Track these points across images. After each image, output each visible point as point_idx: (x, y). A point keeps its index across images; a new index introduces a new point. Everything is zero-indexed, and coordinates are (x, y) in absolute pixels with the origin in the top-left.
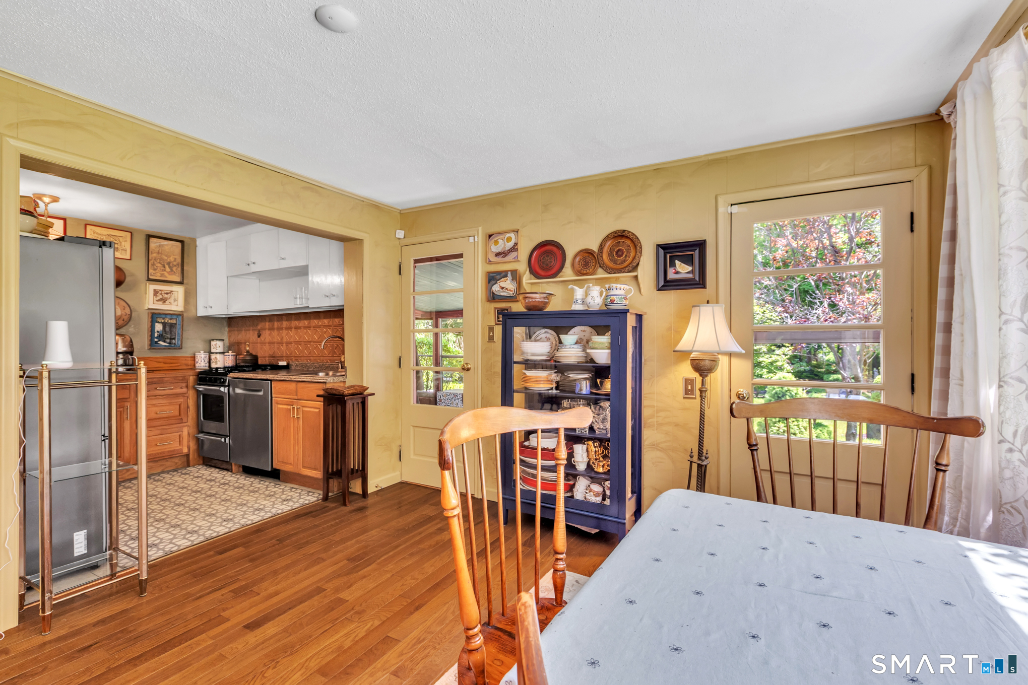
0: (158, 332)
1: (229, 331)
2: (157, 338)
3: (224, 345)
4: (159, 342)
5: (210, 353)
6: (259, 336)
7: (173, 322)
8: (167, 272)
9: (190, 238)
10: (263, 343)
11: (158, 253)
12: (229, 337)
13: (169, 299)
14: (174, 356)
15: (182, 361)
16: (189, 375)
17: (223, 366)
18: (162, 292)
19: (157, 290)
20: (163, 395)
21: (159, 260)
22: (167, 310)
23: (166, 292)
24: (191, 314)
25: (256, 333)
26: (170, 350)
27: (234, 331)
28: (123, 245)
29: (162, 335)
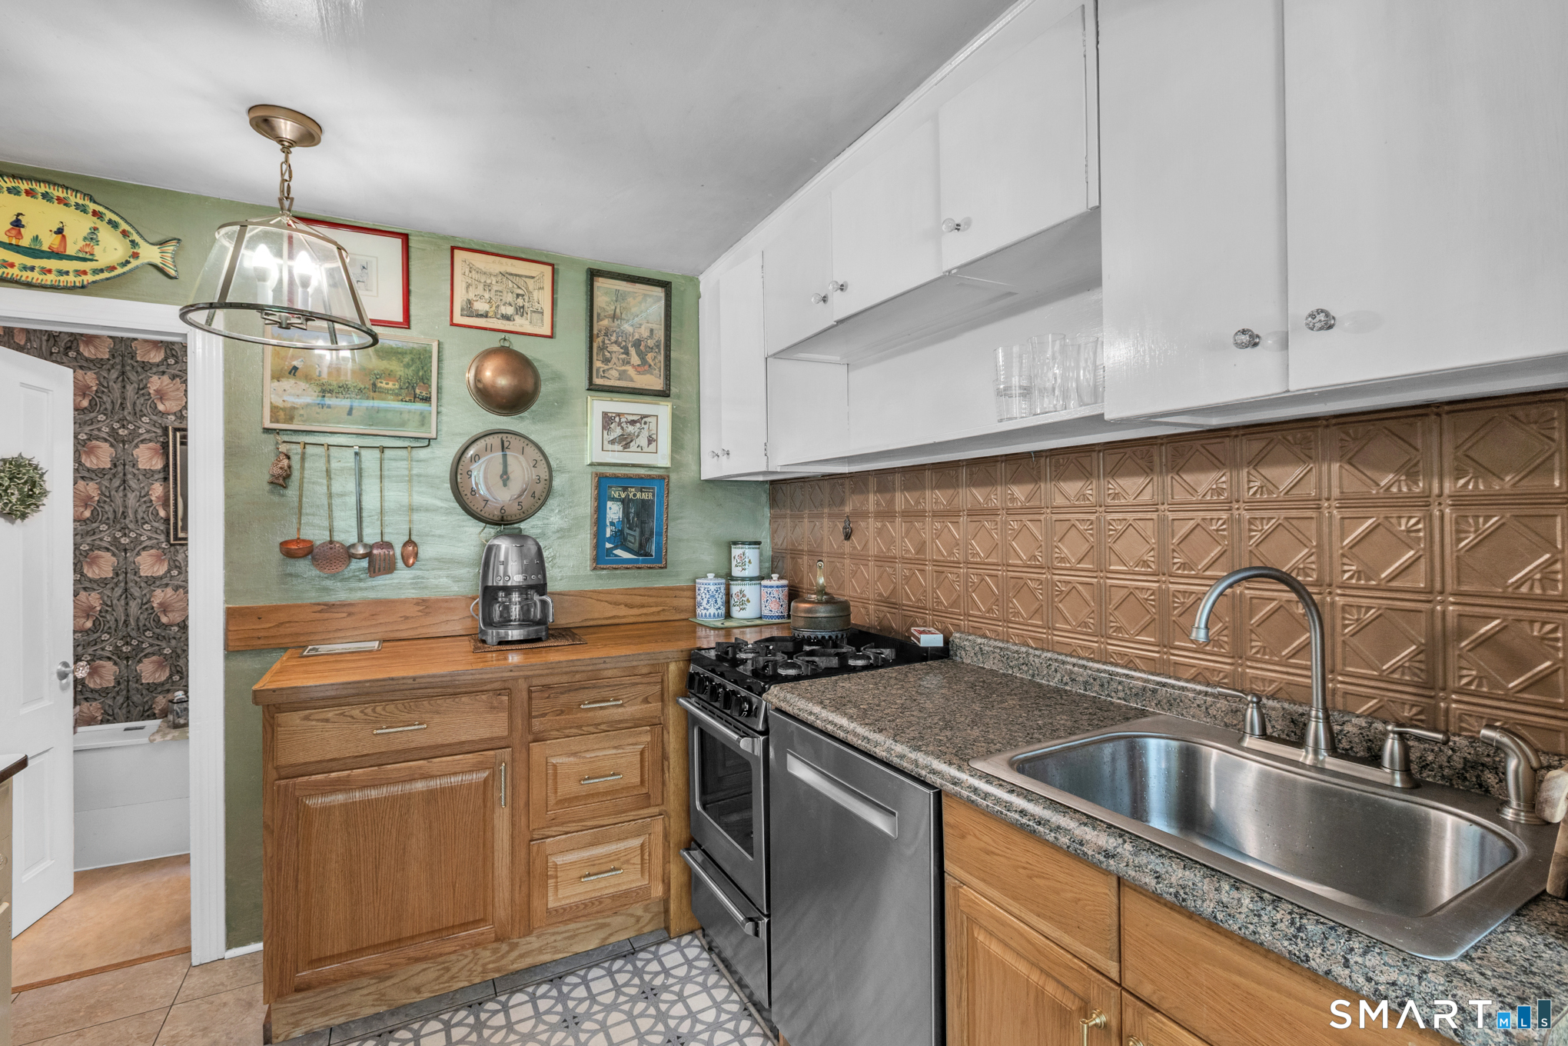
0: (612, 524)
1: (774, 518)
2: (609, 540)
3: (761, 554)
5: (729, 578)
6: (848, 537)
7: (645, 496)
8: (633, 366)
9: (684, 277)
10: (860, 558)
11: (614, 317)
12: (774, 533)
13: (638, 436)
14: (649, 585)
15: (668, 600)
16: (670, 656)
17: (758, 616)
18: (622, 420)
19: (610, 415)
20: (599, 724)
21: (615, 334)
22: (634, 466)
23: (631, 418)
24: (687, 475)
25: (840, 526)
26: (639, 571)
27: (784, 517)
28: (536, 298)
29: (621, 532)
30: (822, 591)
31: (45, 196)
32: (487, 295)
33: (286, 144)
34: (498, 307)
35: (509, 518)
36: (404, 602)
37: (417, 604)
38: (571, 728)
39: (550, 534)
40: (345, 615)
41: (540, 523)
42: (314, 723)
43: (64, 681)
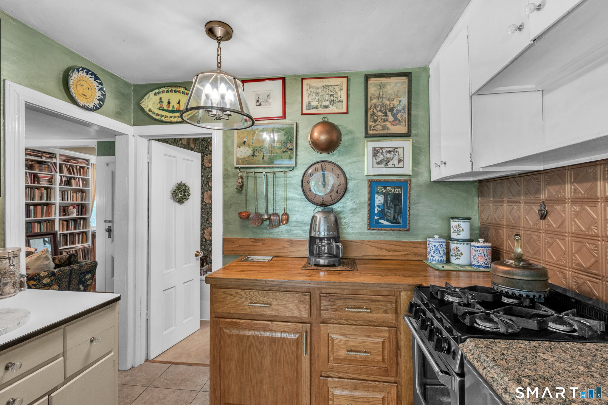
0: (378, 206)
1: (481, 203)
2: (377, 215)
4: (380, 221)
5: (449, 239)
6: (543, 217)
7: (396, 191)
8: (390, 122)
9: (419, 68)
10: (556, 234)
11: (379, 97)
12: (481, 213)
13: (392, 159)
14: (399, 240)
15: (410, 249)
16: (401, 287)
17: (469, 264)
18: (383, 151)
19: (377, 149)
20: (358, 320)
21: (379, 107)
22: (390, 175)
23: (388, 149)
24: (423, 179)
25: (536, 209)
26: (394, 232)
27: (489, 202)
28: (339, 95)
29: (383, 210)
30: (519, 258)
31: (175, 91)
32: (317, 98)
33: (219, 39)
34: (322, 102)
35: (326, 203)
36: (283, 240)
37: (288, 241)
38: (341, 319)
39: (347, 211)
40: (261, 244)
41: (342, 205)
42: (227, 295)
43: (197, 257)
